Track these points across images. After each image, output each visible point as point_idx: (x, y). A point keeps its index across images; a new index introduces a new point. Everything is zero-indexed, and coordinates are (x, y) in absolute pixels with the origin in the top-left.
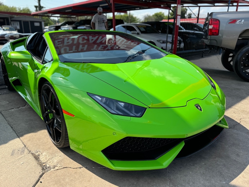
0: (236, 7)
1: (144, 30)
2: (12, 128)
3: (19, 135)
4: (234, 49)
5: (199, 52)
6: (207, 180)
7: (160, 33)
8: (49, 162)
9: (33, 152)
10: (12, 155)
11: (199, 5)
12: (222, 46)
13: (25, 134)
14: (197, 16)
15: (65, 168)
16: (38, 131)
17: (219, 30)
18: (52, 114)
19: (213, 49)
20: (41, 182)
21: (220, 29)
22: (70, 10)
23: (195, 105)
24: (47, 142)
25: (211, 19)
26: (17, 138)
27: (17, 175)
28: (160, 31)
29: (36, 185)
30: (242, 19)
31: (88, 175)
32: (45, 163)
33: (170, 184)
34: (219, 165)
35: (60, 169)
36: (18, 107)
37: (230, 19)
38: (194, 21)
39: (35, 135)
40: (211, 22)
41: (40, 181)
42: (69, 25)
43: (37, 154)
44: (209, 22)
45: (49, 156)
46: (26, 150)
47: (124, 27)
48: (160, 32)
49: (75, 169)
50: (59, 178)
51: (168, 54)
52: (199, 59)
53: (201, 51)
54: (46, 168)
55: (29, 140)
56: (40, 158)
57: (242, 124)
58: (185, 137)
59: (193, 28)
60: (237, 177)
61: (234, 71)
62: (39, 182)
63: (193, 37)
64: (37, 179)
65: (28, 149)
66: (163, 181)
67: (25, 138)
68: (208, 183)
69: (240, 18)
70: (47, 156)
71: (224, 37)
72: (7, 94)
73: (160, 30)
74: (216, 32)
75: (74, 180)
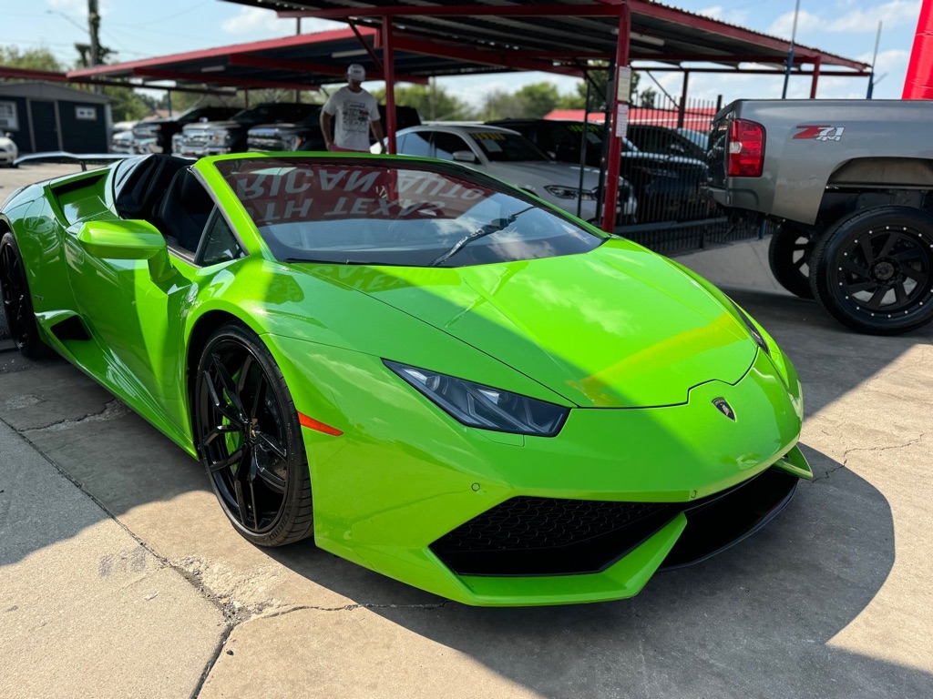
0: (810, 78)
1: (499, 149)
2: (79, 486)
3: (113, 509)
4: (813, 223)
5: (692, 228)
6: (760, 635)
7: (552, 162)
8: (238, 592)
9: (179, 563)
10: (105, 571)
11: (685, 65)
12: (773, 213)
13: (133, 505)
14: (678, 102)
15: (300, 611)
16: (176, 495)
17: (762, 159)
18: (236, 434)
19: (743, 221)
20: (231, 653)
21: (768, 153)
22: (220, 68)
23: (714, 401)
24: (219, 531)
25: (737, 123)
26: (105, 518)
27: (145, 635)
28: (553, 155)
29: (214, 663)
30: (835, 124)
31: (380, 629)
32: (225, 597)
33: (645, 650)
34: (792, 591)
35: (283, 613)
36: (80, 415)
37: (798, 123)
38: (670, 122)
39: (170, 510)
40: (737, 131)
41: (225, 650)
42: (210, 120)
43: (191, 570)
44: (730, 130)
45: (235, 574)
46: (150, 559)
47: (422, 134)
48: (552, 159)
49: (333, 612)
50: (287, 639)
51: (606, 239)
52: (692, 253)
53: (697, 227)
54: (234, 613)
55: (153, 526)
56: (202, 581)
57: (851, 466)
58: (690, 499)
59: (663, 146)
60: (848, 626)
61: (814, 298)
62: (223, 654)
63: (670, 179)
64: (216, 644)
65: (158, 552)
66: (623, 641)
67: (136, 520)
68: (761, 645)
69: (832, 122)
70: (229, 574)
71: (778, 182)
72: (22, 369)
73: (553, 151)
74: (751, 166)
75: (337, 643)
